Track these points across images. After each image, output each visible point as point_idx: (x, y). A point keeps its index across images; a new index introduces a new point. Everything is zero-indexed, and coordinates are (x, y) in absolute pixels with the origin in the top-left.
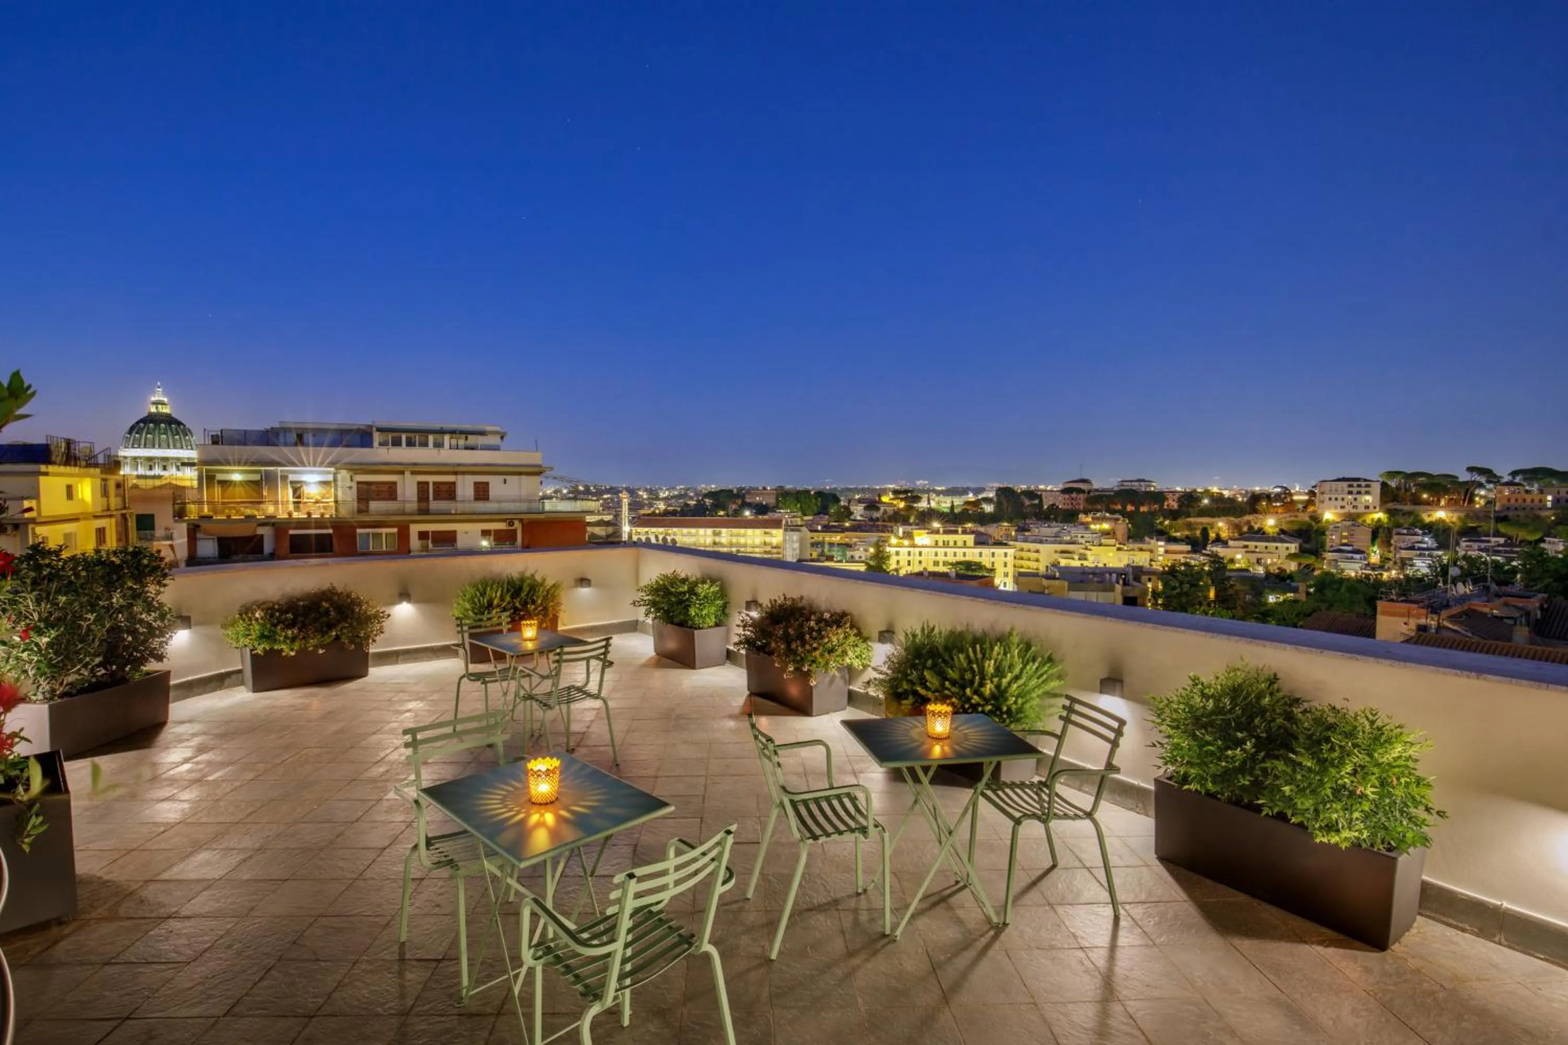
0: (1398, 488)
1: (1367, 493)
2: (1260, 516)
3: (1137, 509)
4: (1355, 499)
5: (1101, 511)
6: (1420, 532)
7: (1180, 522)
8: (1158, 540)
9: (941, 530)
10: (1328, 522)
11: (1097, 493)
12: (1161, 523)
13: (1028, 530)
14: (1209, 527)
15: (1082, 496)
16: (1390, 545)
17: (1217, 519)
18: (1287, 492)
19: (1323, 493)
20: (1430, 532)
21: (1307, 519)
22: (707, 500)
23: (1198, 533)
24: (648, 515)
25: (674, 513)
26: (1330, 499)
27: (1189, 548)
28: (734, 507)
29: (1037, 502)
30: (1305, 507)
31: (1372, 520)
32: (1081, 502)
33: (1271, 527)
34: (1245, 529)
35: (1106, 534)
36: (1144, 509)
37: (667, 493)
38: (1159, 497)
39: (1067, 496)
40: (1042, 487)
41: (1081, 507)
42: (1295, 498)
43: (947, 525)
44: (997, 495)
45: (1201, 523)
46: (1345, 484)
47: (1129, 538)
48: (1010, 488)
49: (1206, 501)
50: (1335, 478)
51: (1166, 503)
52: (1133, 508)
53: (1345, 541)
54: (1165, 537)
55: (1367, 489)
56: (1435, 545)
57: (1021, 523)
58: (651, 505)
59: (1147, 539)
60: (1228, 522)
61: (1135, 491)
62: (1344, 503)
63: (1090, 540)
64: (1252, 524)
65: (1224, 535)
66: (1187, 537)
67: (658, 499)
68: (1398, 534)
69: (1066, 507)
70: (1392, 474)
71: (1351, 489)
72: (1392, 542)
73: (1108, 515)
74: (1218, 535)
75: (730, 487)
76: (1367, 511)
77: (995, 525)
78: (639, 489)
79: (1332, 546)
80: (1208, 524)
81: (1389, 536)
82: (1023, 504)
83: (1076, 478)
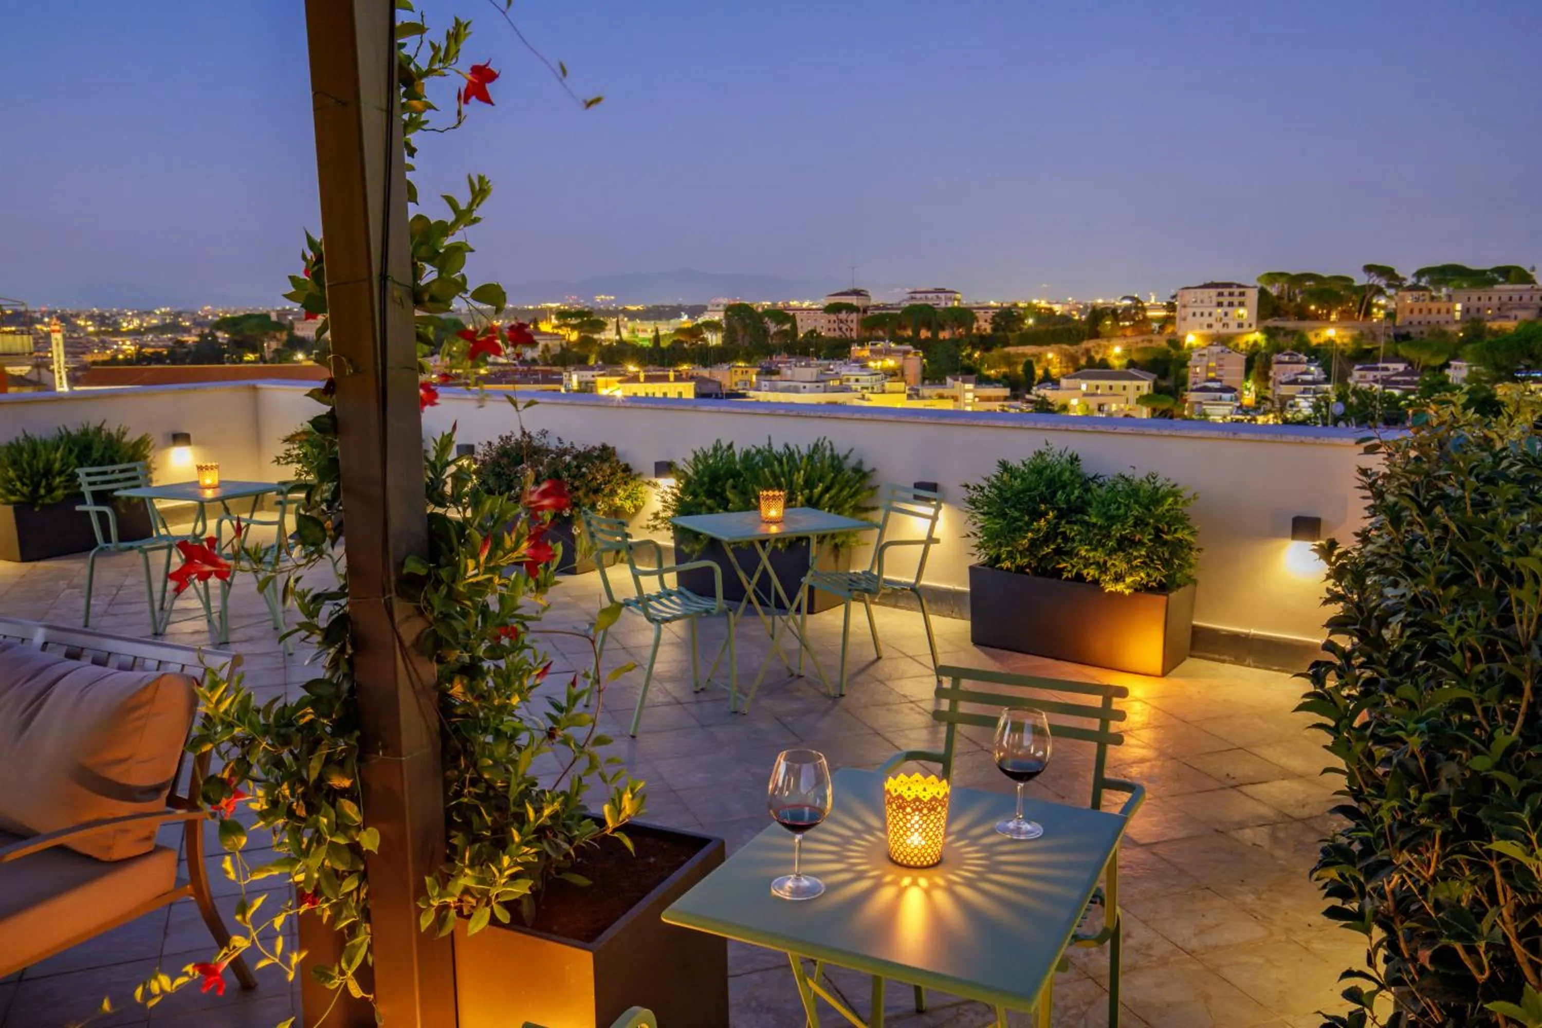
0: (1279, 297)
1: (1242, 304)
2: (1104, 342)
3: (935, 335)
4: (1226, 314)
5: (883, 340)
6: (1305, 359)
7: (996, 353)
8: (964, 382)
9: (642, 376)
10: (1191, 348)
11: (877, 312)
12: (970, 356)
13: (777, 373)
14: (1034, 360)
15: (854, 316)
16: (1267, 379)
17: (1045, 348)
18: (1138, 306)
19: (1184, 306)
20: (1317, 358)
21: (1164, 344)
22: (219, 334)
23: (1020, 369)
24: (105, 363)
25: (157, 358)
26: (1194, 314)
27: (1006, 392)
28: (274, 345)
29: (787, 327)
30: (1162, 328)
31: (1247, 343)
32: (854, 326)
33: (1118, 357)
34: (1083, 362)
35: (891, 374)
36: (944, 335)
37: (136, 322)
38: (964, 316)
39: (833, 317)
40: (794, 303)
41: (854, 335)
42: (1150, 314)
43: (651, 367)
44: (727, 317)
45: (1024, 355)
46: (1213, 292)
47: (924, 379)
48: (747, 306)
49: (1030, 321)
50: (1202, 284)
51: (975, 326)
52: (929, 334)
53: (1212, 375)
54: (973, 377)
55: (1242, 299)
56: (1323, 376)
57: (765, 362)
58: (104, 346)
59: (949, 380)
60: (1062, 353)
61: (931, 308)
62: (1211, 320)
63: (868, 384)
64: (1093, 353)
65: (1054, 371)
66: (1005, 376)
67: (117, 332)
68: (1280, 362)
69: (832, 334)
70: (1273, 277)
71: (1221, 299)
72: (1271, 374)
73: (893, 345)
74: (1046, 372)
75: (262, 309)
76: (1240, 330)
77: (726, 366)
78: (77, 316)
79: (1195, 383)
80: (1034, 355)
81: (1267, 365)
82: (766, 331)
83: (845, 290)
